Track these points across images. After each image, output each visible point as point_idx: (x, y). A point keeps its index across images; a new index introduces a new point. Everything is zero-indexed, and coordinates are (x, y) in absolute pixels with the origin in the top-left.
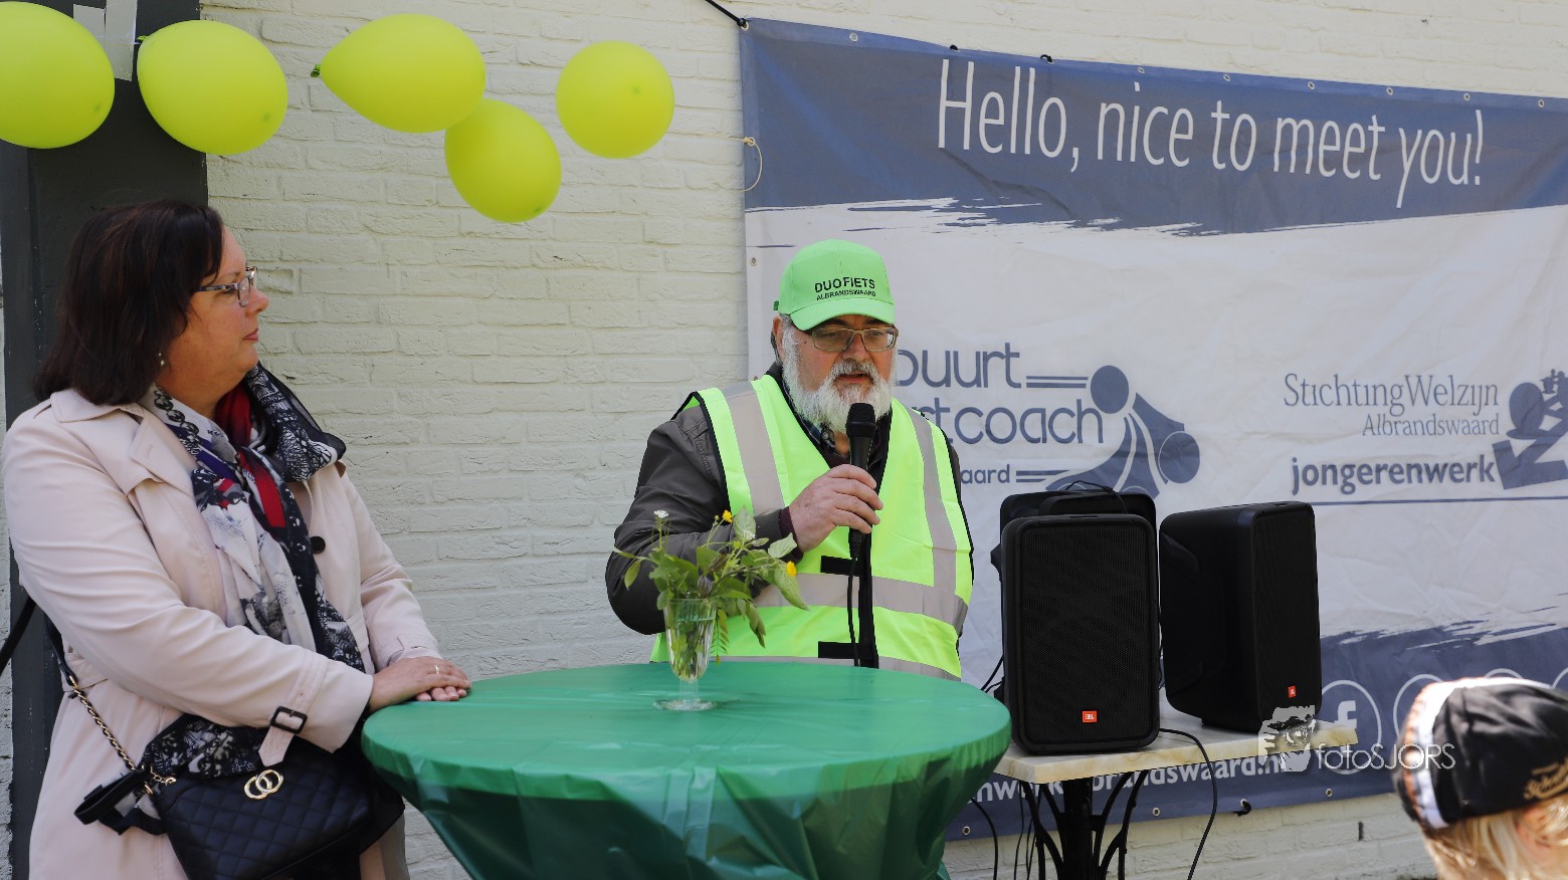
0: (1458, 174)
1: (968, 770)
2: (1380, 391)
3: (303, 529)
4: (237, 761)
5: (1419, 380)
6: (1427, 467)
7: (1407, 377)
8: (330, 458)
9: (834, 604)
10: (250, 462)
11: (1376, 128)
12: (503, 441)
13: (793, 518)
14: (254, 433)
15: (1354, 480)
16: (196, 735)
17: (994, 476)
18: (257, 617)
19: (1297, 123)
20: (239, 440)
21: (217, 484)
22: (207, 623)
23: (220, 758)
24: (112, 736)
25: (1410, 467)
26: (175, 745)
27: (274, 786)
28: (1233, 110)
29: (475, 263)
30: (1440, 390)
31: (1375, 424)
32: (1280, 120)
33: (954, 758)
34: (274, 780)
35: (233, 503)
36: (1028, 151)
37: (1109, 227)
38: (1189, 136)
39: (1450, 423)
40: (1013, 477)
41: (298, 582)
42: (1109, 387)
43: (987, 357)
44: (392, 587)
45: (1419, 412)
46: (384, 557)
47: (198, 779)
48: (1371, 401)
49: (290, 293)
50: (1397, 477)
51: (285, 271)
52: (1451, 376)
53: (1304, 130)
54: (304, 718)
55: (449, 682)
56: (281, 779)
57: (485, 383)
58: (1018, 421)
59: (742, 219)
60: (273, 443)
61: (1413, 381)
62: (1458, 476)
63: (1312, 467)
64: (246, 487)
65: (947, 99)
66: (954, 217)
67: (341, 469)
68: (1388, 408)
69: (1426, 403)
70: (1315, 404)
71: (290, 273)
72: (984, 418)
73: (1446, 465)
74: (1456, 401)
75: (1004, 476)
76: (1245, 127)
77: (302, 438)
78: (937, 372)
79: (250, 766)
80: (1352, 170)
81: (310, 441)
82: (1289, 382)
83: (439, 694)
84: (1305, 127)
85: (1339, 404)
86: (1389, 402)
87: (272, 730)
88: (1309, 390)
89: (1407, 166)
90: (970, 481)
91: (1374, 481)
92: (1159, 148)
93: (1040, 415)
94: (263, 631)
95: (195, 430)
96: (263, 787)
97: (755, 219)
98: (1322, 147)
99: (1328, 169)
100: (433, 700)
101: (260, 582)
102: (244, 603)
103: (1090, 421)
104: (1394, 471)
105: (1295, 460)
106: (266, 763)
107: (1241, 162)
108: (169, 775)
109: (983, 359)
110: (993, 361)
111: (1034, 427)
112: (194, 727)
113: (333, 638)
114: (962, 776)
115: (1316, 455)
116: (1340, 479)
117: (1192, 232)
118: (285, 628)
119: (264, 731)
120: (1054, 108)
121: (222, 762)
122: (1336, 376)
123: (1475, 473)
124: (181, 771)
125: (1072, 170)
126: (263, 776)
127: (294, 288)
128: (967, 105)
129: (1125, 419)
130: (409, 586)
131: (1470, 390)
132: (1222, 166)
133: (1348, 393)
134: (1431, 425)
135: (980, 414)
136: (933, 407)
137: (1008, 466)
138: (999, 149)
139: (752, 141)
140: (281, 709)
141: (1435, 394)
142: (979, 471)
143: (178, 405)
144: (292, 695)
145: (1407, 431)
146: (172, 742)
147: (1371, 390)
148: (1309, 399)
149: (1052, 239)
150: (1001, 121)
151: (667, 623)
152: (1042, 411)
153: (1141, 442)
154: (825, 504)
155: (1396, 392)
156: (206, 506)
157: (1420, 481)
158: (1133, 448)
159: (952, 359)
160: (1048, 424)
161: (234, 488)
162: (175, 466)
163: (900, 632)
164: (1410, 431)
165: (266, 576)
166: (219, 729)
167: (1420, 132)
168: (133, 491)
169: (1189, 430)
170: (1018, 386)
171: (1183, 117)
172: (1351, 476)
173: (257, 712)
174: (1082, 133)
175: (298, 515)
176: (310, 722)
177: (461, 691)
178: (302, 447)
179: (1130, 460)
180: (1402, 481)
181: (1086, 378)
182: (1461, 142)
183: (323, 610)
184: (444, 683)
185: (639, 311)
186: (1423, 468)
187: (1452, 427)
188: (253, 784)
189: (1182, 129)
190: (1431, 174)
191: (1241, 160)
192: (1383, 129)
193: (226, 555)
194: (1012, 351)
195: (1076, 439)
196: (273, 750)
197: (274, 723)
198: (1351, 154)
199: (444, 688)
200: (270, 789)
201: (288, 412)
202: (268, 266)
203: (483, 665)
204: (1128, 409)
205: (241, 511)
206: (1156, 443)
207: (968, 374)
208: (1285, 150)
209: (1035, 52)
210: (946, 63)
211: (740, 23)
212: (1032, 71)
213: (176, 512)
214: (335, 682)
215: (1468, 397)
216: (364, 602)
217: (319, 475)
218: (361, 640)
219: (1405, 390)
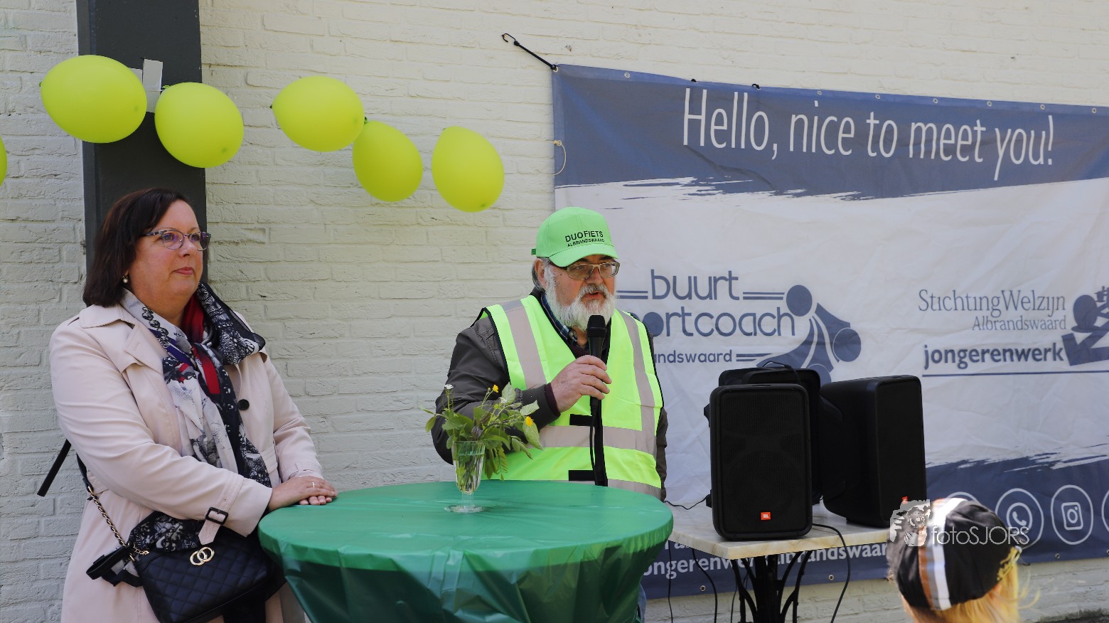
0: (1036, 157)
1: (634, 554)
2: (984, 301)
3: (233, 395)
4: (185, 541)
5: (1011, 294)
6: (1017, 351)
7: (1003, 292)
8: (253, 349)
9: (580, 445)
10: (201, 353)
11: (979, 129)
12: (399, 336)
13: (554, 390)
14: (205, 334)
15: (967, 360)
16: (162, 524)
17: (721, 357)
18: (201, 451)
19: (925, 126)
20: (194, 338)
21: (179, 367)
22: (167, 454)
23: (175, 539)
24: (112, 524)
25: (1005, 351)
26: (148, 531)
27: (208, 557)
28: (881, 118)
29: (380, 223)
30: (1025, 300)
31: (981, 322)
32: (913, 124)
33: (624, 545)
34: (208, 553)
35: (187, 379)
36: (743, 146)
37: (798, 195)
38: (852, 135)
39: (1032, 322)
40: (734, 358)
41: (227, 429)
42: (799, 299)
43: (716, 280)
44: (296, 432)
45: (1012, 314)
46: (293, 413)
47: (162, 552)
48: (978, 307)
49: (263, 243)
50: (996, 358)
51: (261, 229)
52: (1033, 291)
53: (930, 131)
54: (226, 514)
55: (321, 493)
56: (213, 553)
57: (387, 299)
58: (737, 321)
59: (553, 192)
60: (216, 343)
61: (1007, 294)
62: (1038, 357)
63: (938, 351)
64: (197, 369)
65: (689, 114)
66: (694, 189)
67: (264, 357)
68: (989, 312)
69: (1016, 308)
70: (940, 309)
71: (263, 230)
72: (714, 320)
73: (1029, 350)
74: (1036, 307)
75: (727, 357)
76: (890, 130)
77: (234, 337)
78: (683, 289)
79: (193, 544)
80: (963, 156)
81: (241, 339)
82: (922, 295)
83: (314, 500)
84: (930, 129)
85: (956, 309)
86: (990, 308)
87: (207, 521)
88: (935, 300)
89: (1001, 153)
90: (705, 361)
91: (981, 360)
92: (831, 142)
93: (752, 318)
94: (204, 460)
95: (166, 332)
96: (201, 558)
97: (562, 192)
98: (942, 142)
99: (946, 155)
100: (309, 504)
101: (202, 429)
102: (192, 442)
103: (786, 321)
104: (994, 354)
105: (926, 346)
106: (203, 543)
107: (887, 152)
108: (145, 549)
109: (713, 281)
110: (720, 283)
111: (748, 325)
112: (161, 519)
113: (251, 464)
114: (631, 557)
115: (941, 343)
116: (957, 359)
117: (854, 198)
118: (219, 457)
119: (202, 522)
120: (760, 119)
121: (177, 541)
122: (954, 291)
123: (1050, 355)
124: (152, 547)
125: (773, 158)
126: (202, 551)
127: (266, 240)
128: (702, 117)
129: (810, 320)
130: (309, 431)
131: (1046, 300)
132: (874, 155)
133: (962, 302)
135: (711, 317)
136: (680, 312)
137: (731, 351)
138: (724, 145)
139: (559, 143)
140: (212, 509)
141: (1022, 303)
142: (711, 354)
143: (156, 317)
144: (219, 500)
145: (1003, 327)
146: (147, 529)
147: (978, 300)
148: (936, 306)
150: (725, 127)
151: (454, 456)
152: (754, 315)
153: (821, 335)
154: (575, 381)
155: (995, 301)
156: (170, 381)
157: (1012, 360)
158: (816, 339)
159: (693, 281)
160: (758, 323)
161: (189, 369)
162: (153, 355)
163: (622, 463)
164: (1006, 326)
165: (207, 425)
166: (175, 521)
167: (1009, 131)
168: (125, 371)
169: (854, 327)
170: (737, 298)
171: (848, 123)
172: (965, 357)
173: (198, 510)
174: (779, 134)
175: (230, 386)
176: (230, 517)
177: (328, 499)
178: (234, 343)
179: (813, 347)
180: (999, 360)
181: (783, 294)
182: (1038, 138)
183: (244, 446)
184: (317, 493)
185: (487, 252)
186: (1014, 352)
187: (1034, 325)
188: (195, 556)
189: (847, 130)
190: (1018, 158)
191: (887, 150)
192: (984, 129)
193: (182, 412)
194: (733, 275)
195: (777, 333)
196: (207, 535)
197: (207, 518)
198: (962, 146)
199: (317, 496)
200: (206, 559)
201: (227, 321)
202: (250, 226)
203: (385, 479)
204: (812, 313)
205: (192, 384)
206: (831, 336)
207: (703, 291)
208: (917, 144)
209: (747, 81)
210: (688, 91)
211: (553, 67)
212: (746, 95)
213: (151, 385)
214: (247, 492)
215: (1045, 304)
216: (277, 441)
217: (246, 360)
218: (271, 467)
219: (1002, 300)
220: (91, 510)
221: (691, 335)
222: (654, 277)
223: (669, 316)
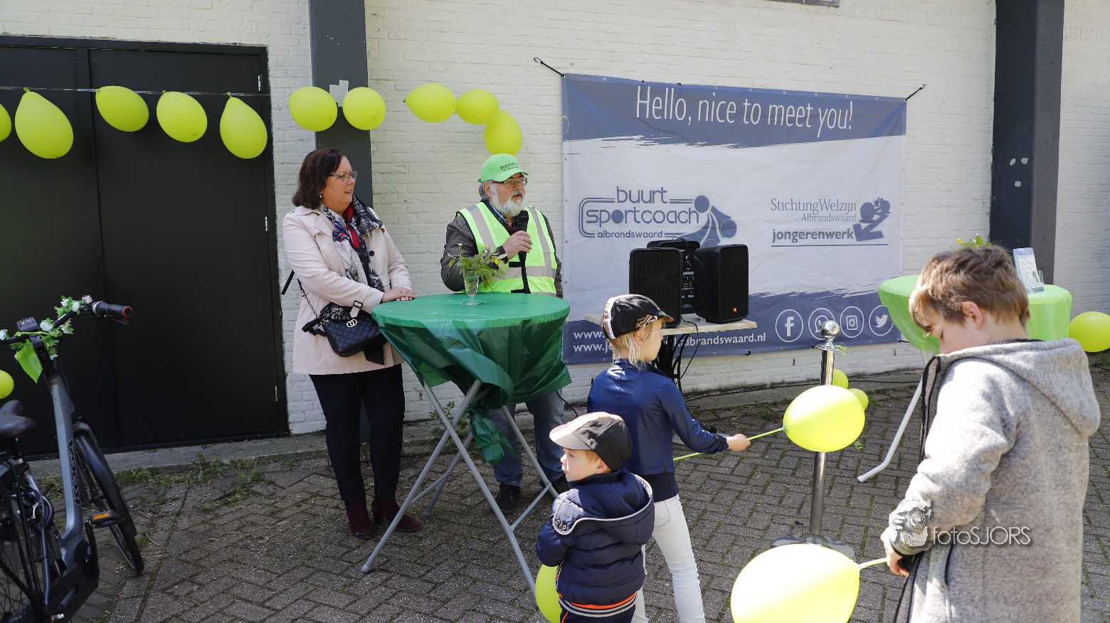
0: (842, 125)
2: (809, 205)
3: (366, 249)
4: (344, 316)
6: (827, 233)
8: (377, 227)
10: (351, 228)
11: (809, 108)
13: (505, 249)
14: (353, 219)
16: (334, 308)
17: (656, 235)
18: (350, 274)
19: (778, 107)
20: (348, 221)
21: (340, 235)
22: (334, 275)
24: (313, 308)
25: (820, 233)
27: (355, 324)
28: (752, 102)
30: (833, 205)
32: (770, 105)
34: (355, 322)
35: (344, 241)
36: (671, 118)
37: (703, 145)
38: (735, 112)
40: (663, 235)
41: (363, 265)
42: (702, 203)
43: (654, 192)
44: (400, 267)
46: (399, 258)
47: (335, 321)
49: (406, 173)
50: (815, 237)
54: (362, 304)
55: (407, 296)
56: (357, 322)
58: (666, 215)
59: (562, 144)
60: (358, 223)
61: (823, 201)
62: (838, 236)
64: (348, 236)
65: (640, 100)
66: (643, 142)
67: (383, 230)
71: (405, 166)
72: (652, 215)
75: (660, 235)
76: (757, 109)
77: (367, 221)
78: (635, 198)
79: (348, 318)
80: (800, 124)
81: (371, 222)
83: (402, 299)
84: (781, 108)
87: (353, 307)
89: (822, 122)
90: (647, 236)
92: (723, 115)
93: (674, 213)
94: (352, 279)
95: (335, 218)
96: (352, 324)
97: (567, 144)
98: (787, 115)
99: (790, 123)
100: (400, 300)
101: (351, 264)
102: (346, 270)
103: (694, 215)
106: (352, 316)
107: (755, 121)
108: (327, 319)
109: (652, 193)
110: (656, 194)
111: (672, 217)
112: (333, 306)
113: (375, 282)
115: (783, 228)
117: (735, 147)
118: (359, 278)
119: (351, 307)
120: (681, 102)
121: (341, 316)
123: (846, 236)
124: (330, 318)
125: (688, 125)
126: (352, 321)
128: (648, 102)
129: (708, 215)
130: (407, 267)
131: (844, 205)
132: (748, 123)
133: (797, 206)
134: (829, 218)
136: (633, 210)
137: (661, 231)
138: (660, 117)
139: (565, 117)
140: (356, 301)
142: (650, 233)
144: (359, 297)
146: (327, 310)
147: (805, 205)
149: (681, 150)
150: (661, 108)
152: (675, 212)
153: (713, 223)
154: (515, 244)
156: (335, 241)
158: (710, 225)
159: (641, 193)
160: (677, 217)
161: (345, 236)
162: (328, 229)
163: (537, 284)
165: (353, 262)
166: (339, 307)
167: (827, 109)
168: (315, 237)
169: (733, 219)
170: (666, 203)
171: (732, 105)
173: (349, 302)
174: (692, 111)
175: (365, 244)
176: (364, 305)
177: (411, 299)
178: (368, 224)
179: (709, 230)
181: (693, 200)
182: (843, 114)
183: (371, 273)
184: (405, 296)
187: (837, 219)
188: (349, 323)
189: (732, 109)
190: (831, 125)
192: (812, 109)
193: (341, 256)
194: (664, 190)
195: (688, 222)
196: (354, 313)
197: (353, 305)
198: (799, 118)
204: (709, 211)
205: (346, 243)
206: (720, 224)
207: (647, 198)
208: (773, 116)
209: (675, 82)
210: (639, 87)
211: (562, 75)
212: (673, 89)
213: (327, 243)
214: (372, 293)
215: (844, 207)
216: (389, 273)
217: (373, 232)
218: (385, 283)
219: (819, 205)
220: (304, 301)
221: (639, 222)
222: (618, 191)
223: (626, 212)
